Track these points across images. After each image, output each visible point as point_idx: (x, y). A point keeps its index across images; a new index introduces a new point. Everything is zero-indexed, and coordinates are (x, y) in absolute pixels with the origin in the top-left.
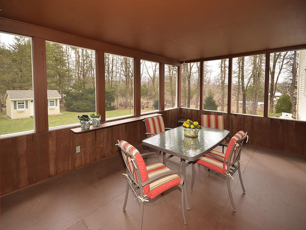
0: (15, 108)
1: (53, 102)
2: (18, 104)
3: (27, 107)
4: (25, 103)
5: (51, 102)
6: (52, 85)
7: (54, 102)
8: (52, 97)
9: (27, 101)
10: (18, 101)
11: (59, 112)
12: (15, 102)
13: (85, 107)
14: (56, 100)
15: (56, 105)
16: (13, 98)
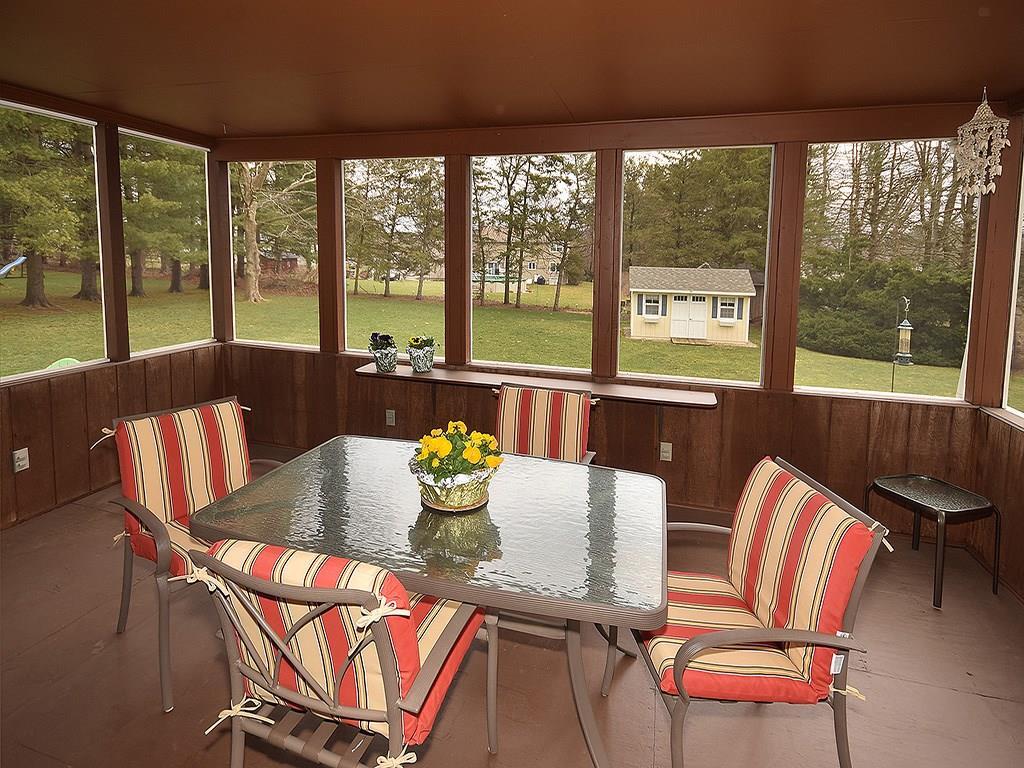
0: (640, 313)
1: (730, 305)
2: (647, 301)
3: (664, 314)
4: (660, 302)
5: (725, 304)
6: (746, 253)
7: (733, 305)
8: (728, 291)
9: (665, 297)
10: (648, 294)
11: (747, 340)
12: (640, 296)
13: (842, 334)
14: (741, 300)
15: (740, 317)
16: (637, 288)
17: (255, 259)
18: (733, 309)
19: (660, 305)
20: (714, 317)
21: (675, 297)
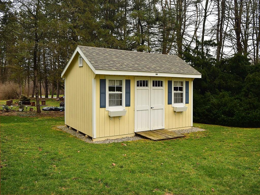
0: (103, 105)
1: (180, 89)
2: (110, 89)
4: (124, 89)
5: (177, 88)
14: (187, 83)
15: (187, 101)
18: (182, 94)
19: (124, 92)
20: (170, 103)
21: (138, 82)
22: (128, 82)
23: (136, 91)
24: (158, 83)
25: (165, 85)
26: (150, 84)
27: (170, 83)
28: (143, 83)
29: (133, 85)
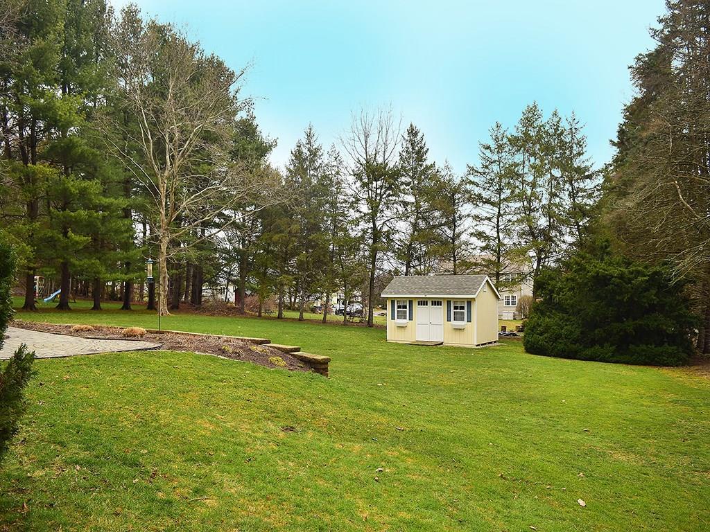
0: (393, 318)
2: (398, 307)
4: (408, 307)
5: (457, 308)
7: (463, 308)
10: (398, 300)
11: (475, 343)
12: (393, 302)
14: (469, 303)
15: (469, 320)
17: (164, 282)
18: (463, 312)
19: (408, 310)
20: (449, 320)
21: (419, 302)
22: (411, 302)
23: (417, 308)
24: (436, 303)
25: (444, 305)
26: (430, 303)
27: (449, 303)
28: (423, 303)
29: (415, 305)
